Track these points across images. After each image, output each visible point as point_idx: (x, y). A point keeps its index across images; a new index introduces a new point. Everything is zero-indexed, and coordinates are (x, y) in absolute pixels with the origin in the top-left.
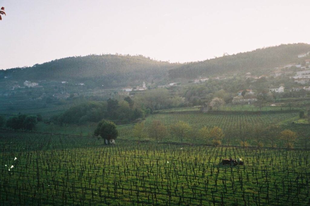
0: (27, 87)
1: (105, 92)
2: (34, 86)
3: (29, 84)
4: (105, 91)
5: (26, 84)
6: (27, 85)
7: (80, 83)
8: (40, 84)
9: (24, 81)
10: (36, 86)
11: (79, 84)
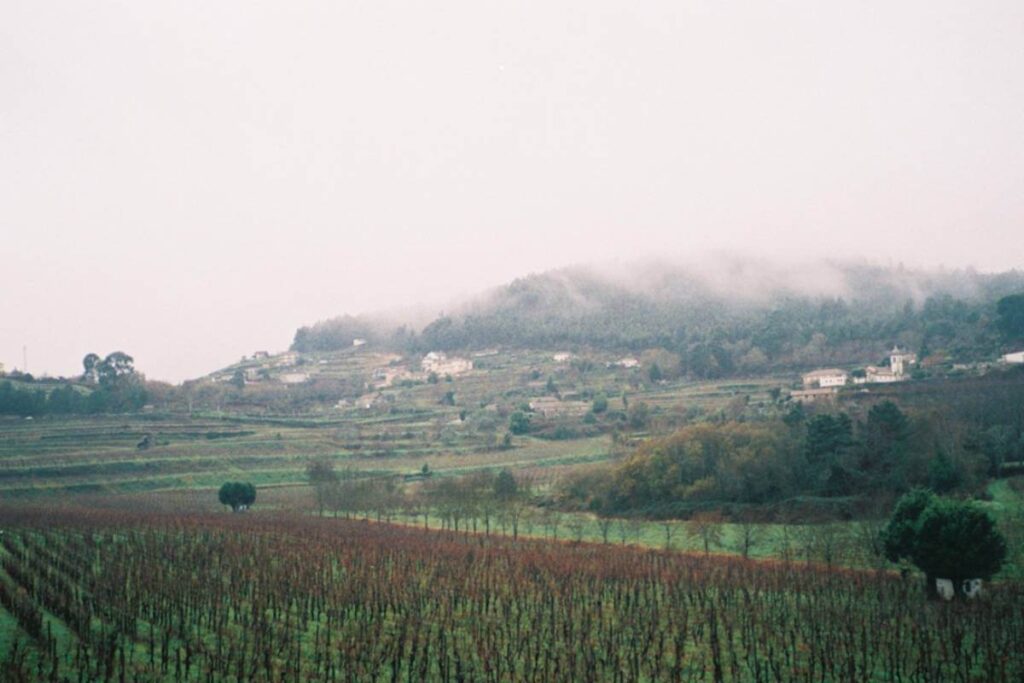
0: (434, 378)
1: (722, 392)
2: (459, 373)
3: (440, 364)
4: (719, 388)
5: (430, 365)
6: (434, 368)
7: (623, 357)
8: (478, 365)
9: (425, 355)
10: (466, 371)
11: (619, 363)
